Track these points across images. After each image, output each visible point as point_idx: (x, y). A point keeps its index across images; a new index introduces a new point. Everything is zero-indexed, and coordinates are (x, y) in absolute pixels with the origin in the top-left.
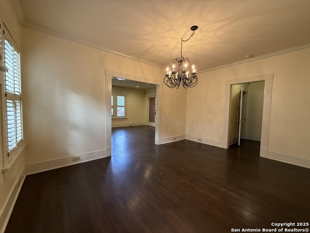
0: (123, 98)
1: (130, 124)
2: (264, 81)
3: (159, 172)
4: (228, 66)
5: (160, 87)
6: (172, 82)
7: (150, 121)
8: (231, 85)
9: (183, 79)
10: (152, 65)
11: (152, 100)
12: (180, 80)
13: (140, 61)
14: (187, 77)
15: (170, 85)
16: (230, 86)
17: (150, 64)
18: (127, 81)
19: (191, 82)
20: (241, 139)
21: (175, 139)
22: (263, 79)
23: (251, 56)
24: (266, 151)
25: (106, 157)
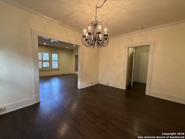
0: (56, 55)
1: (62, 73)
2: (149, 45)
3: (77, 117)
4: (127, 35)
5: (81, 47)
6: (89, 42)
7: (76, 71)
8: (129, 48)
9: (97, 39)
10: (75, 30)
11: (77, 57)
12: (95, 40)
13: (64, 26)
14: (100, 39)
15: (87, 44)
16: (127, 48)
17: (73, 29)
18: (60, 42)
19: (103, 42)
20: (133, 82)
21: (92, 84)
22: (149, 44)
23: (142, 28)
24: (150, 91)
25: (35, 104)
